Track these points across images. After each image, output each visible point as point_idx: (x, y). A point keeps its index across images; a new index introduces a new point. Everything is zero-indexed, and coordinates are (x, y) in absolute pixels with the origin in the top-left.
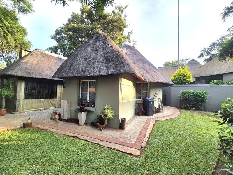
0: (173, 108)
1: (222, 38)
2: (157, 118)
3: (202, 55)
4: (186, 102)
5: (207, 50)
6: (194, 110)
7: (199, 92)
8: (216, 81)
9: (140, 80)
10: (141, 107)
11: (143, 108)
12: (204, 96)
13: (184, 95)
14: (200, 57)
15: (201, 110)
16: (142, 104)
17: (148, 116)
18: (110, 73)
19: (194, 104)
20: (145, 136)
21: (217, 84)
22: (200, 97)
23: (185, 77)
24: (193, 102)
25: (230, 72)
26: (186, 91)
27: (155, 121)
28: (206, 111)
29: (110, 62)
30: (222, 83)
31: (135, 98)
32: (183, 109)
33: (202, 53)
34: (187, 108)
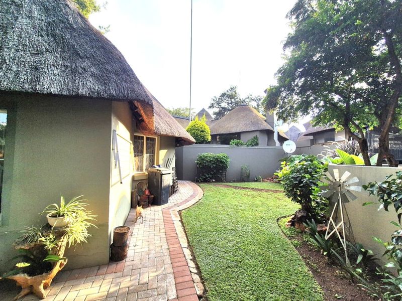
0: (188, 183)
1: (231, 89)
2: (177, 205)
3: (212, 106)
4: (204, 171)
5: (218, 100)
6: (214, 182)
7: (221, 155)
8: (236, 141)
9: (145, 130)
10: (145, 187)
11: (148, 188)
12: (226, 161)
13: (203, 160)
14: (210, 107)
15: (222, 181)
16: (145, 182)
17: (160, 205)
18: (83, 91)
19: (215, 174)
20: (185, 257)
21: (237, 144)
22: (221, 162)
23: (203, 132)
24: (213, 171)
25: (247, 130)
26: (205, 154)
27: (177, 213)
28: (227, 182)
29: (81, 58)
30: (242, 144)
31: (135, 170)
32: (201, 182)
33: (212, 102)
34: (206, 181)
